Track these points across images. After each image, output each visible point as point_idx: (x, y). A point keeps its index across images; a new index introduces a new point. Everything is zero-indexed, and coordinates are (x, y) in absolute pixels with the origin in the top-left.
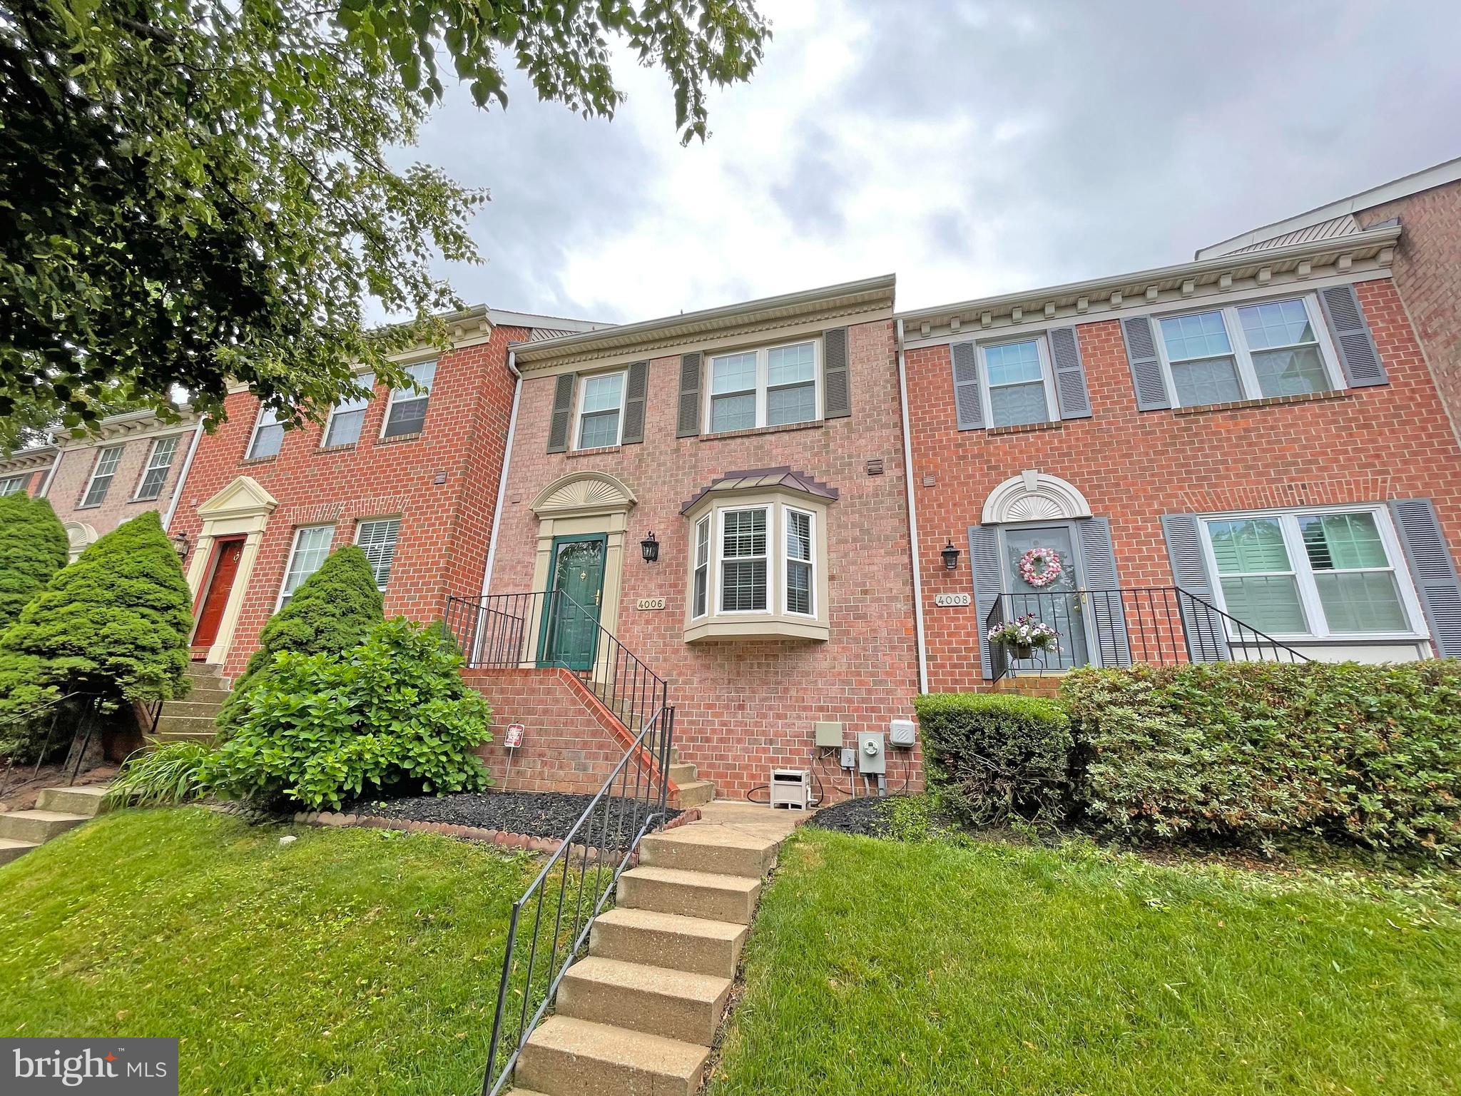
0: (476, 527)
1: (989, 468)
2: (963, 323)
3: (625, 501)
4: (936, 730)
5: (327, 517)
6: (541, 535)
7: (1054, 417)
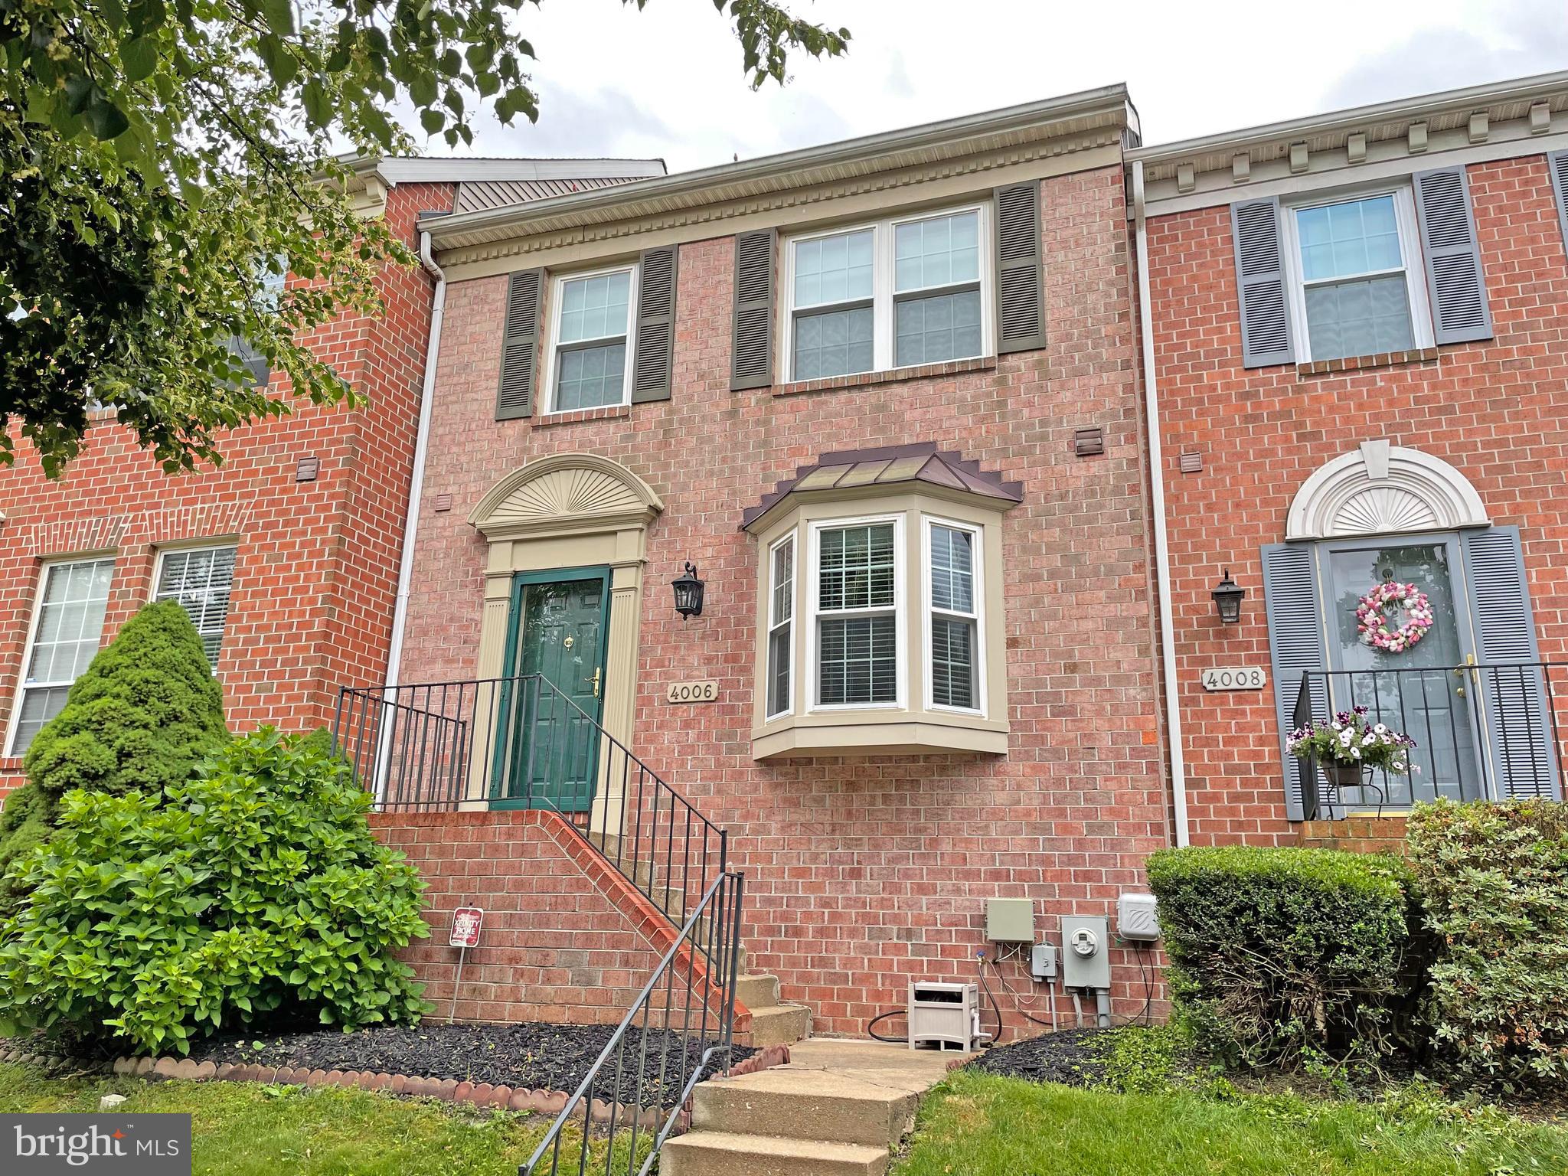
0: (374, 557)
1: (1302, 437)
2: (1255, 164)
3: (642, 507)
4: (1180, 908)
5: (100, 542)
6: (490, 570)
7: (1423, 340)
